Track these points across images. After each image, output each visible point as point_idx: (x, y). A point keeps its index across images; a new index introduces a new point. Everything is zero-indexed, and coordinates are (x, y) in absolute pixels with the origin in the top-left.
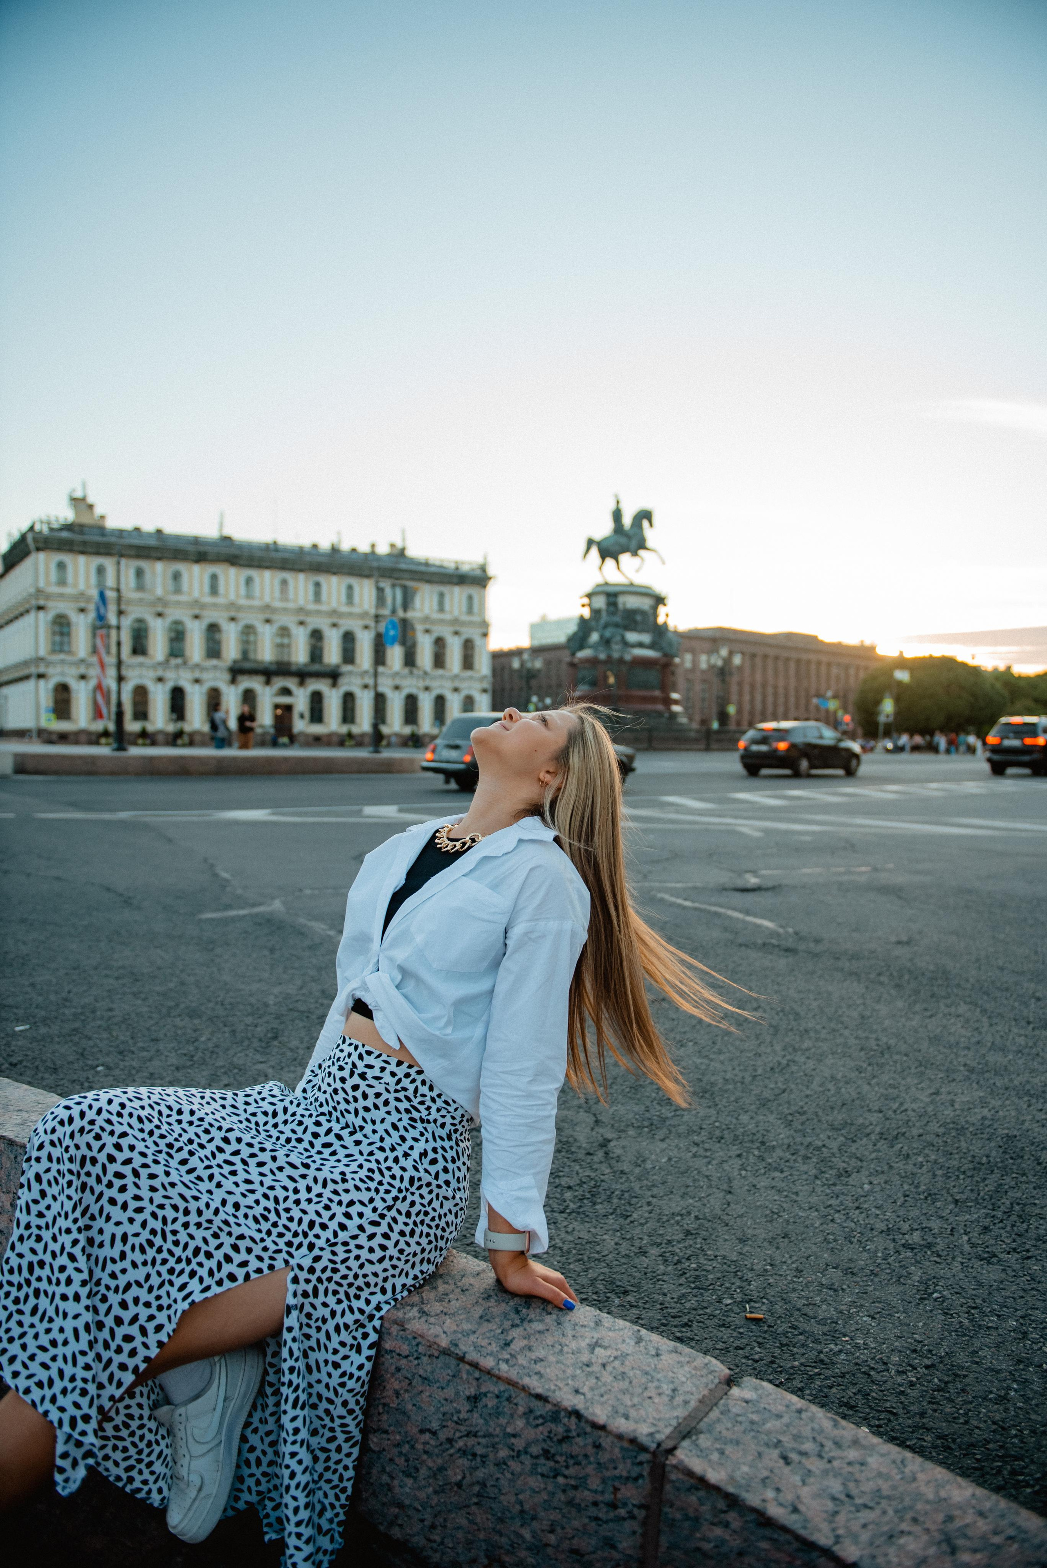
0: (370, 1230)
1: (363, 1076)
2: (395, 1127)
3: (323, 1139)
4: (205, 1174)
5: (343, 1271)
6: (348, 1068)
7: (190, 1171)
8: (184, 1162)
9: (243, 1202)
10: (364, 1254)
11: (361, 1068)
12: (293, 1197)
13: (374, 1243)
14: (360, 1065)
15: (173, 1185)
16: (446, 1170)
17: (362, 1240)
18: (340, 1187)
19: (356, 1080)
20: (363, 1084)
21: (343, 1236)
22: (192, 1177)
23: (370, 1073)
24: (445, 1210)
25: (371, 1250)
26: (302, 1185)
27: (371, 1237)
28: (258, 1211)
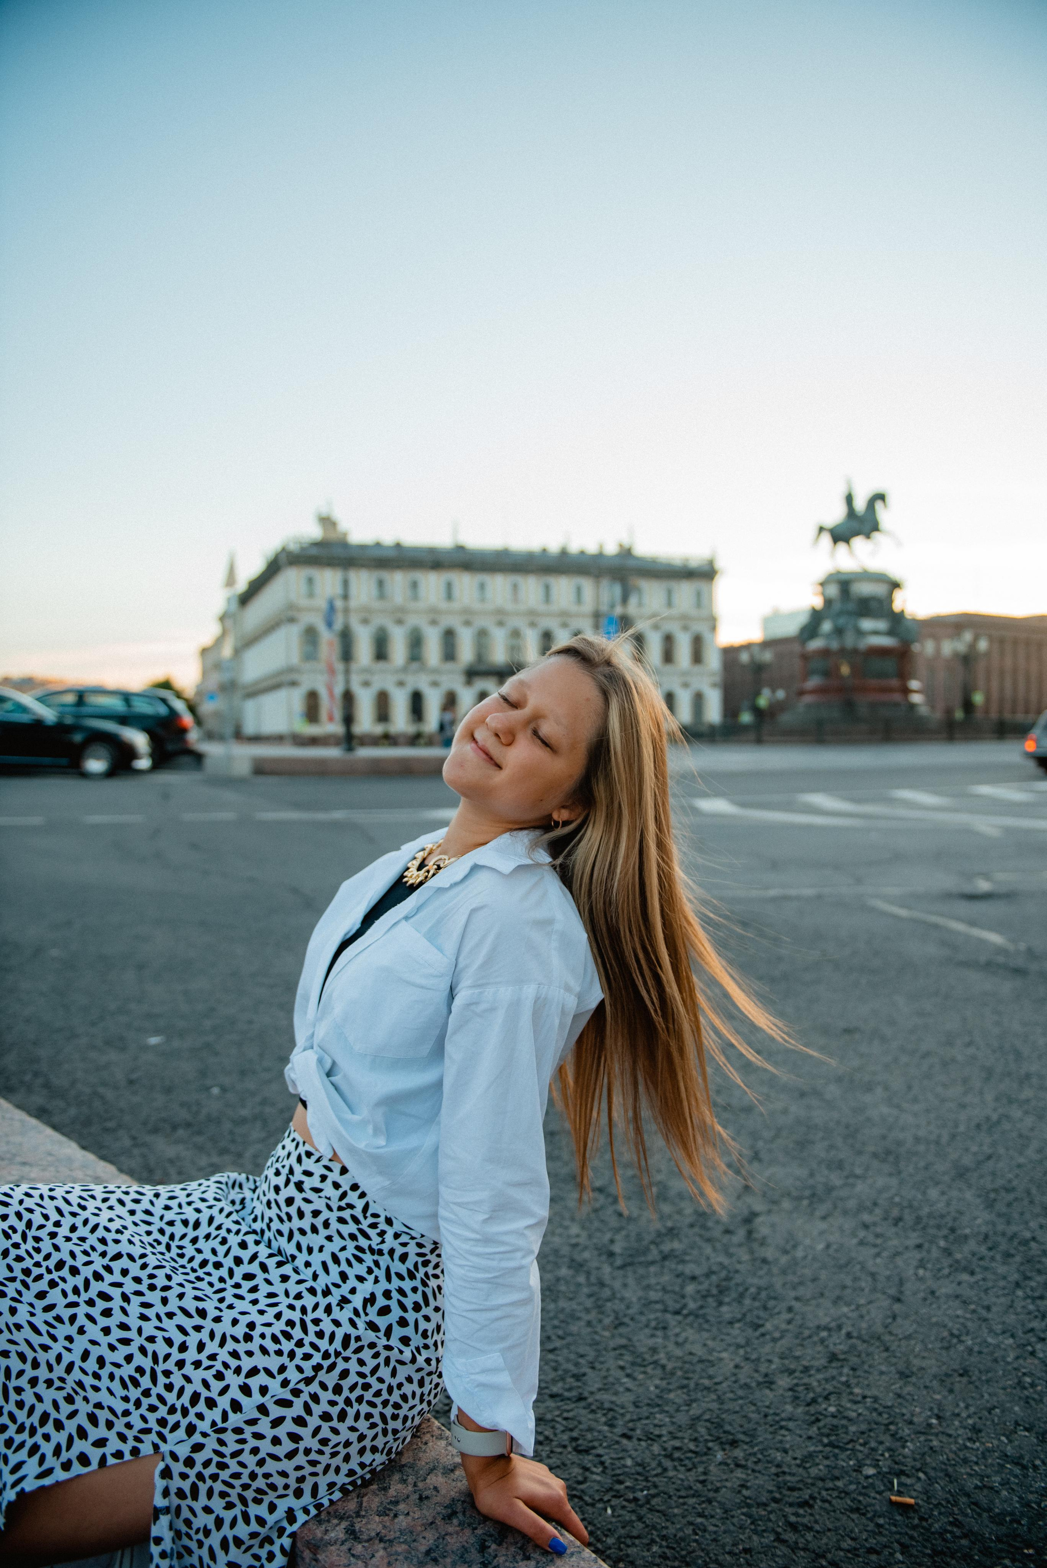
0: (276, 1411)
1: (299, 1186)
2: (336, 1259)
3: (245, 1268)
4: (66, 1314)
5: (234, 1467)
6: (285, 1172)
7: (48, 1308)
8: (41, 1295)
9: (110, 1357)
10: (266, 1446)
11: (298, 1176)
12: (176, 1356)
13: (281, 1431)
14: (298, 1169)
15: (18, 1327)
16: (403, 1322)
17: (264, 1426)
18: (241, 1348)
19: (291, 1191)
20: (298, 1197)
21: (235, 1419)
22: (49, 1316)
23: (309, 1183)
24: (401, 1377)
25: (276, 1441)
26: (192, 1340)
27: (277, 1422)
28: (128, 1370)
